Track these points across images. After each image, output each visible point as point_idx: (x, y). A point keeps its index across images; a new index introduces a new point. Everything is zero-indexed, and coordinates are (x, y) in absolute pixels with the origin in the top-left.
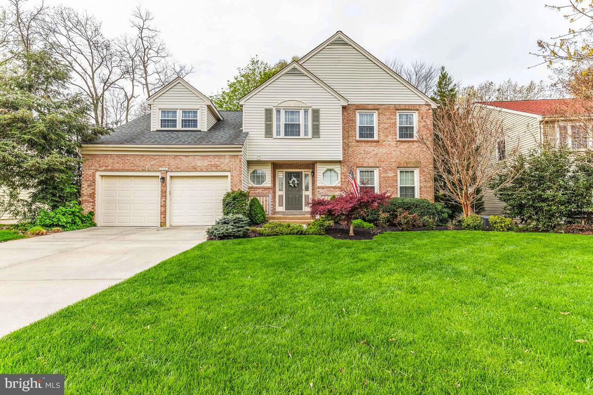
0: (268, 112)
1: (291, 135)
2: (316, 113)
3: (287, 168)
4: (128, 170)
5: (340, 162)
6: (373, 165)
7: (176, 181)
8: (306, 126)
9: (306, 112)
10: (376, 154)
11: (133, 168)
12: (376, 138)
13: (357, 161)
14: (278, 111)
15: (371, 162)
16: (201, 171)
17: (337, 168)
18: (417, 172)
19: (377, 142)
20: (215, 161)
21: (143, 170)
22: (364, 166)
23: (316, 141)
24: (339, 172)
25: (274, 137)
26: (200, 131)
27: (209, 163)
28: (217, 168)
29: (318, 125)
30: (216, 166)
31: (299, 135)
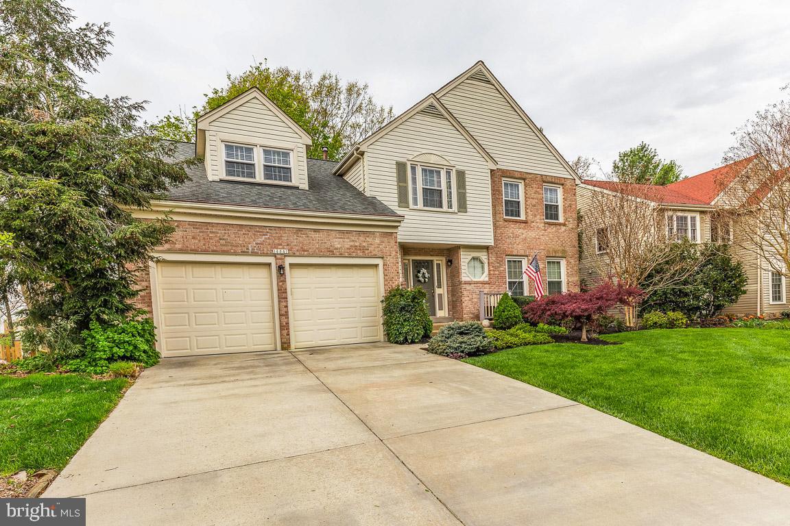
0: (401, 167)
1: (431, 206)
2: (461, 175)
3: (416, 254)
4: (215, 252)
5: (487, 248)
6: (522, 252)
8: (450, 194)
9: (448, 173)
10: (525, 239)
11: (225, 248)
12: (523, 217)
13: (505, 246)
14: (413, 169)
15: (519, 248)
16: (341, 256)
17: (483, 256)
18: (563, 263)
19: (525, 222)
20: (360, 241)
21: (244, 253)
22: (514, 254)
23: (461, 216)
24: (486, 261)
25: (410, 208)
26: (297, 188)
28: (363, 251)
29: (465, 193)
30: (363, 249)
31: (441, 206)
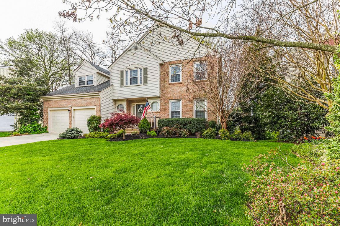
0: (122, 72)
1: (133, 84)
2: (145, 70)
3: (137, 102)
4: (58, 107)
5: (159, 97)
6: (178, 98)
7: (76, 112)
8: (141, 78)
9: (141, 70)
10: (181, 91)
12: (181, 81)
13: (169, 96)
14: (127, 71)
15: (177, 96)
17: (159, 101)
19: (181, 83)
20: (89, 101)
21: (63, 107)
22: (173, 99)
23: (145, 86)
24: (159, 103)
25: (125, 86)
26: (94, 86)
27: (87, 102)
29: (146, 77)
30: (90, 103)
31: (137, 83)
